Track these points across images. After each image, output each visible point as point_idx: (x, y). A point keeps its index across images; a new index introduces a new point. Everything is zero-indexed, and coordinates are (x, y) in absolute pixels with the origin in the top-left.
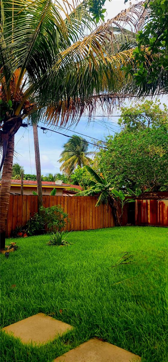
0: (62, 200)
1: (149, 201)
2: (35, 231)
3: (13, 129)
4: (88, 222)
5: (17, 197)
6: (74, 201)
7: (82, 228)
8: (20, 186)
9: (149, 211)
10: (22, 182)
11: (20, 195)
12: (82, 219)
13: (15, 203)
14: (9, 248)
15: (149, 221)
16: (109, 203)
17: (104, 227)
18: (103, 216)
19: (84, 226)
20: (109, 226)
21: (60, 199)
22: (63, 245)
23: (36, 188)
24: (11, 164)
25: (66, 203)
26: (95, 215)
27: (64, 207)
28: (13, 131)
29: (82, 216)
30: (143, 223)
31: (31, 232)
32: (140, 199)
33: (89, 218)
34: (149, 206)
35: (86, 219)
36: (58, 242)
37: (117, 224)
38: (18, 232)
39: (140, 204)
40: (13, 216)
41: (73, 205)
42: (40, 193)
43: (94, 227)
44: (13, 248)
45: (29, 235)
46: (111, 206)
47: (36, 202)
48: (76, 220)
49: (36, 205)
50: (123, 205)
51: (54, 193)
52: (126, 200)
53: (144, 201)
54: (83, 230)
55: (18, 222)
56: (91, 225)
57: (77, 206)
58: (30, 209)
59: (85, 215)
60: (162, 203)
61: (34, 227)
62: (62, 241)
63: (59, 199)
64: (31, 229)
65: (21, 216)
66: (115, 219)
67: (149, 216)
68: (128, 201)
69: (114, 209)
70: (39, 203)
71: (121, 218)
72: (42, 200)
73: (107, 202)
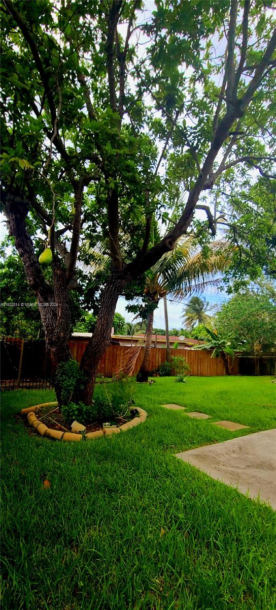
2: (165, 373)
4: (204, 370)
5: (154, 349)
6: (193, 353)
12: (199, 368)
13: (151, 353)
14: (150, 382)
16: (222, 356)
17: (217, 375)
18: (217, 366)
19: (200, 373)
20: (222, 375)
22: (184, 382)
23: (165, 342)
25: (187, 354)
26: (210, 365)
27: (185, 357)
29: (199, 365)
31: (162, 374)
33: (205, 367)
35: (203, 368)
36: (181, 381)
37: (228, 373)
38: (153, 373)
41: (192, 358)
42: (168, 347)
44: (153, 382)
45: (160, 376)
46: (223, 359)
47: (165, 353)
48: (195, 368)
49: (166, 356)
50: (233, 359)
51: (177, 347)
52: (236, 355)
55: (153, 366)
56: (206, 372)
57: (196, 357)
58: (161, 358)
59: (202, 365)
61: (164, 370)
62: (184, 380)
63: (181, 352)
64: (162, 372)
65: (156, 362)
66: (227, 369)
68: (238, 355)
69: (226, 361)
70: (167, 354)
71: (232, 369)
72: (170, 351)
73: (220, 355)
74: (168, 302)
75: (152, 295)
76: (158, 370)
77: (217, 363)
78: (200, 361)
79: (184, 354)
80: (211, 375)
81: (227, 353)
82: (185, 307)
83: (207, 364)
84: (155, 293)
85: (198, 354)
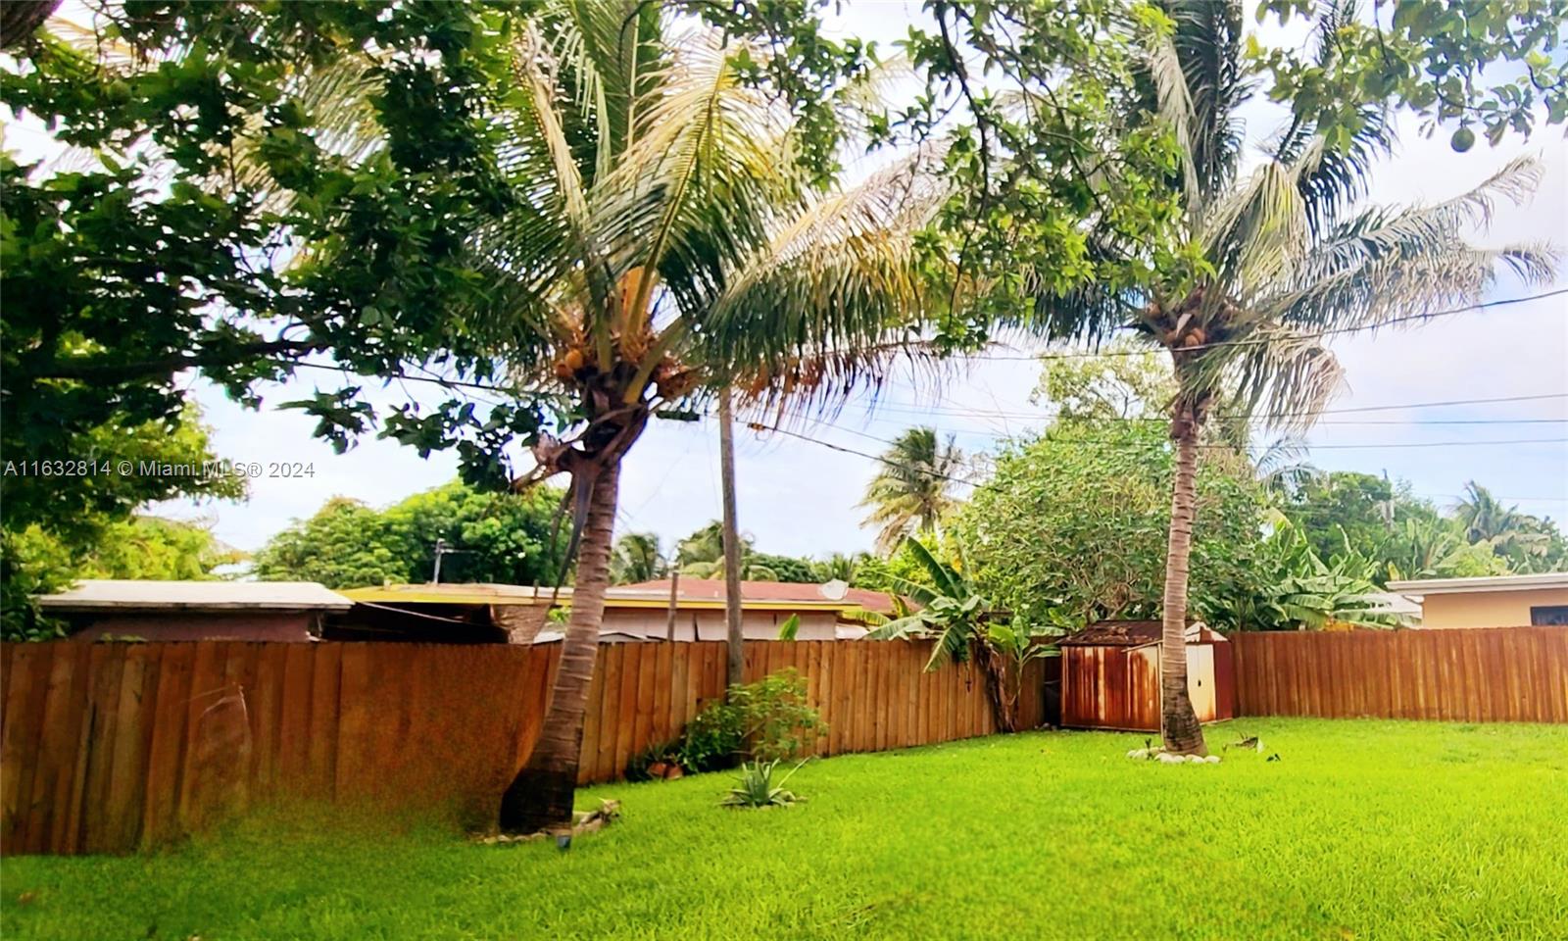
0: (813, 654)
1: (1101, 651)
2: (707, 758)
3: (613, 444)
4: (902, 720)
5: (651, 649)
6: (852, 656)
7: (880, 744)
8: (667, 605)
9: (1101, 683)
10: (674, 596)
11: (662, 640)
12: (881, 715)
13: (646, 668)
14: (584, 820)
15: (1102, 715)
16: (976, 658)
17: (957, 737)
18: (956, 702)
19: (886, 736)
20: (977, 736)
21: (804, 652)
22: (771, 803)
23: (722, 611)
24: (606, 552)
25: (825, 663)
26: (928, 700)
27: (818, 676)
28: (617, 449)
29: (881, 704)
30: (1083, 722)
31: (695, 762)
32: (1076, 645)
33: (905, 712)
34: (1102, 667)
35: (896, 715)
36: (757, 797)
37: (1002, 728)
38: (651, 761)
39: (1075, 661)
40: (637, 711)
41: (850, 669)
42: (734, 633)
43: (922, 740)
44: (598, 821)
45: (686, 772)
46: (983, 668)
47: (721, 660)
48: (859, 716)
49: (721, 675)
50: (1021, 666)
51: (790, 632)
52: (1033, 650)
53: (1089, 652)
54: (884, 749)
55: (653, 729)
56: (912, 732)
57: (866, 671)
58: (700, 686)
59: (892, 702)
60: (1140, 656)
61: (705, 744)
62: (772, 793)
63: (802, 651)
64: (695, 750)
65: (665, 710)
66: (996, 709)
67: (1101, 699)
68: (1039, 650)
69: (992, 678)
70: (730, 666)
71: (1016, 707)
72: (741, 655)
73: (969, 656)
74: (739, 431)
75: (610, 384)
76: (676, 747)
77: (956, 688)
78: (884, 687)
79: (812, 662)
80: (931, 742)
81: (997, 646)
82: (879, 469)
83: (913, 697)
84: (624, 372)
85: (877, 655)
